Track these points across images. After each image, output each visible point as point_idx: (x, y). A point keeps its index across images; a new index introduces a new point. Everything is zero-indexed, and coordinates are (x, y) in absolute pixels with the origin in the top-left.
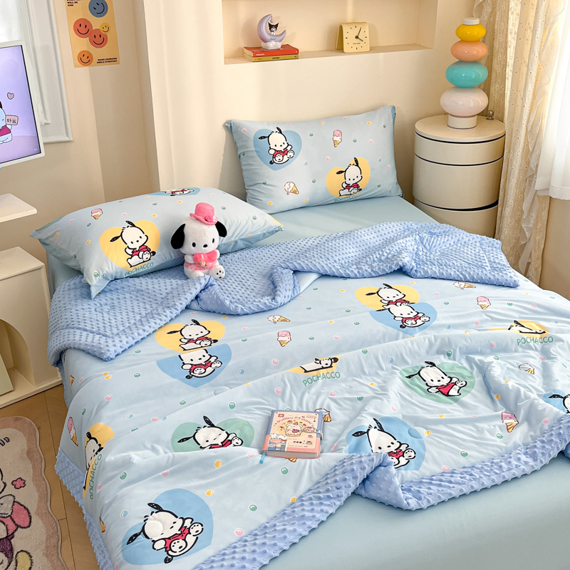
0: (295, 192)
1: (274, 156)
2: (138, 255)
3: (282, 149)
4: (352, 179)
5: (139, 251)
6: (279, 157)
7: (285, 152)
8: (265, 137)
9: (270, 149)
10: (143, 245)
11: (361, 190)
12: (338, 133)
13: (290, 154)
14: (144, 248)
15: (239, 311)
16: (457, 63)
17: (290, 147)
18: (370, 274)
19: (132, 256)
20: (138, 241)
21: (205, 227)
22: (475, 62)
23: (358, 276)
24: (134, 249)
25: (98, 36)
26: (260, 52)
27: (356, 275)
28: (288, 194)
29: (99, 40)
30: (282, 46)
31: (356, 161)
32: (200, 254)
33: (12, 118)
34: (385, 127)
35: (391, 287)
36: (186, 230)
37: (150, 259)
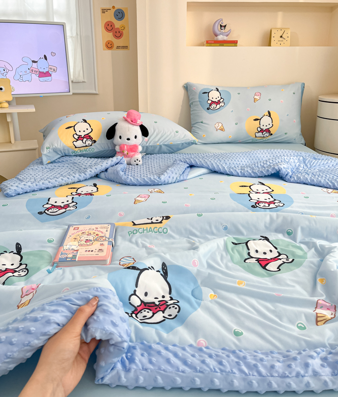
0: (222, 130)
1: (210, 105)
2: (82, 141)
3: (216, 100)
4: (265, 126)
5: (84, 138)
6: (214, 106)
7: (218, 103)
8: (206, 93)
9: (209, 100)
10: (88, 134)
12: (259, 94)
13: (222, 104)
14: (88, 137)
17: (222, 100)
19: (77, 140)
20: (84, 131)
21: (130, 126)
24: (80, 136)
25: (118, 32)
28: (217, 130)
29: (118, 35)
31: (269, 113)
32: (124, 145)
33: (53, 68)
34: (294, 93)
35: (264, 185)
36: (117, 127)
37: (91, 145)
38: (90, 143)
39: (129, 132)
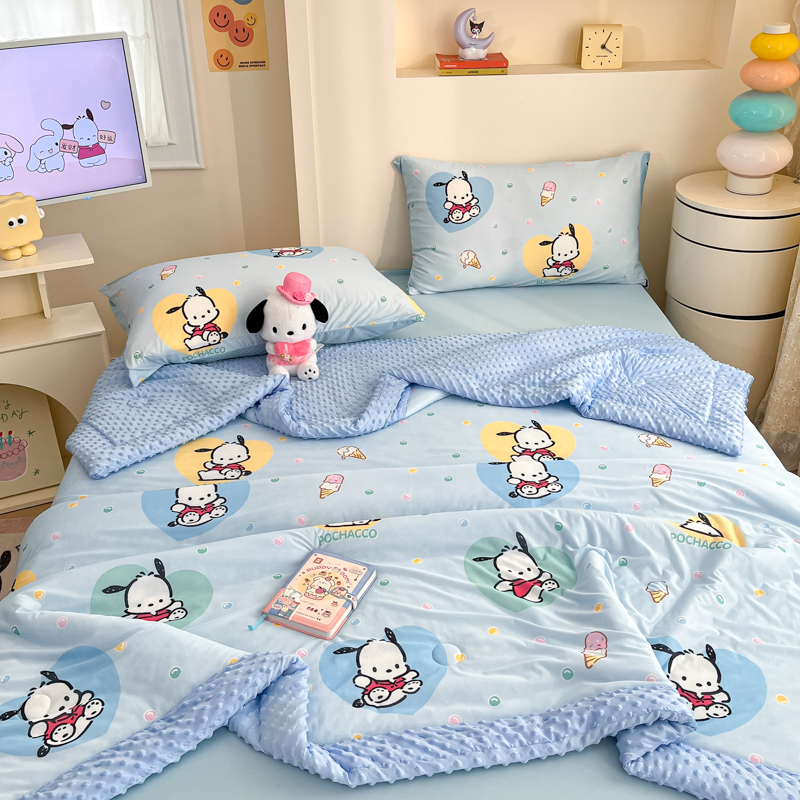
0: (475, 265)
1: (451, 212)
2: (202, 336)
3: (463, 202)
4: (562, 255)
5: (204, 330)
6: (457, 214)
7: (467, 208)
8: (442, 184)
9: (447, 201)
10: (210, 322)
11: (576, 271)
12: (551, 185)
13: (474, 211)
14: (211, 327)
15: (301, 434)
16: (748, 94)
17: (475, 201)
18: (519, 402)
19: (192, 336)
20: (203, 316)
21: (293, 307)
22: (777, 93)
23: (500, 403)
24: (196, 327)
25: (240, 30)
26: (452, 63)
27: (497, 401)
28: (465, 267)
29: (242, 36)
30: (488, 56)
31: (572, 228)
32: (282, 343)
33: (107, 134)
34: (625, 182)
35: (539, 428)
36: (267, 309)
37: (219, 342)
38: (217, 338)
39: (292, 320)
